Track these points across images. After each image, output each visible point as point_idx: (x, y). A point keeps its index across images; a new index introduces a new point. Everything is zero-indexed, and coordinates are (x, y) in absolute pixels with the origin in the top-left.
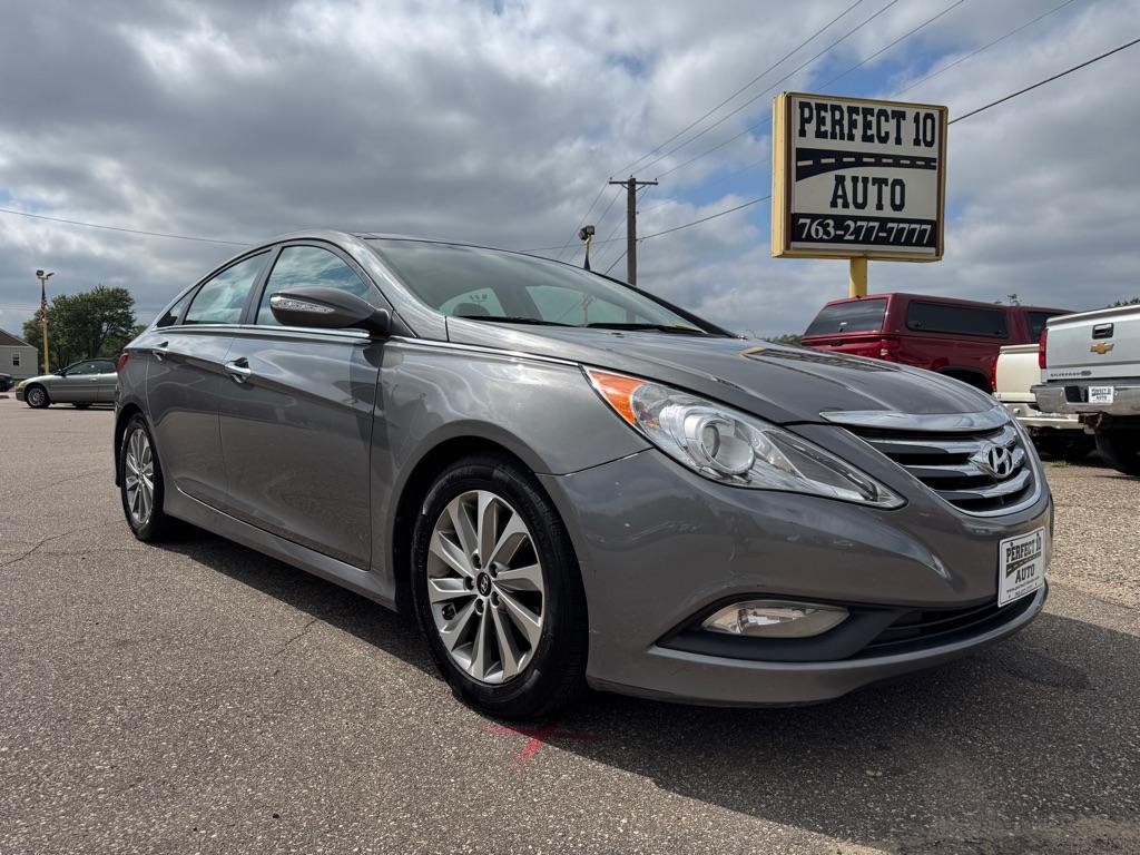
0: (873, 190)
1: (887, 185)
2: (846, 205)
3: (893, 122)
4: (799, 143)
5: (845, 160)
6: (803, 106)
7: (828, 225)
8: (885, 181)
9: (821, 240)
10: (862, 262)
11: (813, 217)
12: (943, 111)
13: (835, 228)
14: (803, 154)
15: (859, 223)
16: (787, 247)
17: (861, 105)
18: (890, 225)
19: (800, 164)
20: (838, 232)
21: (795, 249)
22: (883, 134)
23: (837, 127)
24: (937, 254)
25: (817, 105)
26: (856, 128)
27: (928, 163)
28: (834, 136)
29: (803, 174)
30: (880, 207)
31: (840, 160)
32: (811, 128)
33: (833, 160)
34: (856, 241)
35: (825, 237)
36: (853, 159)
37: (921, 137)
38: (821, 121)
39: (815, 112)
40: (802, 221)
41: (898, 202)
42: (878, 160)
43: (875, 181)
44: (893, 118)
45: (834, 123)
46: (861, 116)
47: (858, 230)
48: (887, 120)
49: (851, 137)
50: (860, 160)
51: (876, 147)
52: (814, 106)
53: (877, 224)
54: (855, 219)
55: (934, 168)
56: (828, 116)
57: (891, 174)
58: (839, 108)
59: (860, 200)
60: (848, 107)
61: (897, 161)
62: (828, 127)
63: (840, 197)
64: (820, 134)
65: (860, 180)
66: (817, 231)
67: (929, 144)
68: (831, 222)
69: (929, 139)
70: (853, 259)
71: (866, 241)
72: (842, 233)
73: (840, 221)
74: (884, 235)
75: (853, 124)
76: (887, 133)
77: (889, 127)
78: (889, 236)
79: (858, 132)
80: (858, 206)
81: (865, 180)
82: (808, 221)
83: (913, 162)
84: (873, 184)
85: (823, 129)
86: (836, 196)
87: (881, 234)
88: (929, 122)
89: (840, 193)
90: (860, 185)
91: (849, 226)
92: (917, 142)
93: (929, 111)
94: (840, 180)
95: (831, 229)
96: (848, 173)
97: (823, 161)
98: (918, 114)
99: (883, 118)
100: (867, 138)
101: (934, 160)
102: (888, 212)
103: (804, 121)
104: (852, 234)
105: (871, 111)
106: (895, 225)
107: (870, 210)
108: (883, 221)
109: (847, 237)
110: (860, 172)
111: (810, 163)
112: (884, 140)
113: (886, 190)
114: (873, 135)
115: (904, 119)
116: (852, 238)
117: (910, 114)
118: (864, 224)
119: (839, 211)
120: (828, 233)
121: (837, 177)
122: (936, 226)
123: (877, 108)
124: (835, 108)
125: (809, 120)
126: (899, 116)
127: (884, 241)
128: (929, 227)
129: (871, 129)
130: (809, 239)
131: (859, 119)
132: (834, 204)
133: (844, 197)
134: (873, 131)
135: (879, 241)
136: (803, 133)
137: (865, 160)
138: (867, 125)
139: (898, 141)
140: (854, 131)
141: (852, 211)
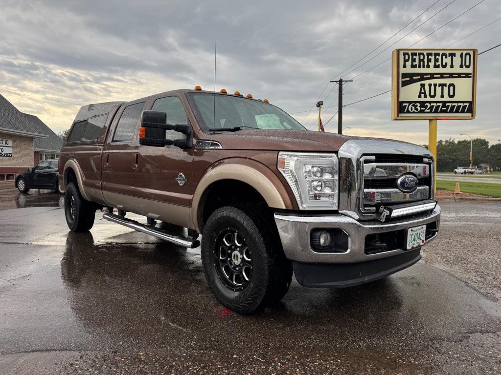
0: (439, 89)
1: (446, 86)
2: (425, 96)
3: (449, 58)
4: (403, 70)
5: (425, 77)
6: (405, 54)
7: (417, 106)
8: (445, 85)
9: (414, 112)
10: (434, 121)
11: (410, 103)
12: (475, 51)
13: (420, 107)
14: (405, 75)
15: (432, 104)
16: (398, 116)
17: (433, 52)
18: (447, 104)
19: (403, 80)
20: (422, 109)
21: (401, 117)
22: (444, 64)
23: (422, 63)
24: (472, 116)
25: (412, 53)
26: (431, 62)
27: (467, 75)
28: (420, 66)
29: (405, 84)
30: (442, 96)
31: (423, 77)
32: (409, 64)
33: (419, 77)
34: (431, 112)
35: (415, 111)
36: (429, 76)
37: (464, 64)
38: (414, 60)
39: (411, 57)
40: (404, 104)
41: (451, 93)
42: (442, 76)
43: (440, 85)
44: (449, 56)
45: (420, 60)
46: (433, 56)
47: (431, 107)
48: (446, 57)
49: (428, 66)
50: (432, 76)
51: (441, 70)
52: (410, 55)
53: (441, 104)
54: (430, 102)
55: (471, 77)
56: (417, 58)
57: (448, 81)
58: (423, 54)
59: (432, 94)
60: (427, 53)
61: (451, 75)
62: (417, 63)
63: (423, 93)
64: (413, 66)
65: (433, 85)
66: (412, 109)
67: (468, 67)
68: (418, 105)
69: (467, 64)
70: (430, 120)
71: (436, 112)
72: (424, 109)
73: (423, 104)
74: (445, 109)
75: (429, 60)
76: (446, 64)
77: (447, 60)
78: (447, 109)
79: (432, 64)
80: (431, 96)
81: (435, 85)
82: (407, 104)
83: (459, 75)
84: (439, 86)
85: (414, 64)
86: (421, 93)
87: (443, 109)
88: (468, 57)
89: (423, 91)
90: (433, 87)
91: (427, 106)
92: (461, 66)
93: (468, 52)
94: (423, 86)
95: (418, 108)
96: (427, 82)
97: (414, 78)
98: (462, 54)
99: (444, 57)
100: (436, 66)
101: (470, 74)
102: (446, 98)
103: (405, 61)
104: (428, 109)
105: (438, 54)
106: (450, 104)
107: (438, 98)
108: (444, 103)
109: (426, 111)
110: (433, 81)
111: (408, 79)
112: (444, 66)
113: (446, 89)
114: (439, 65)
115: (455, 56)
116: (429, 111)
117: (458, 54)
118: (435, 104)
119: (423, 99)
120: (417, 109)
121: (421, 85)
122: (471, 103)
123: (441, 52)
124: (420, 54)
125: (408, 60)
126: (452, 55)
127: (445, 112)
128: (468, 104)
129: (438, 62)
130: (408, 112)
131: (433, 58)
132: (420, 96)
133: (425, 93)
134: (439, 63)
135: (442, 112)
136: (405, 66)
137: (435, 76)
138: (436, 60)
139: (452, 66)
140: (430, 63)
141: (429, 99)
